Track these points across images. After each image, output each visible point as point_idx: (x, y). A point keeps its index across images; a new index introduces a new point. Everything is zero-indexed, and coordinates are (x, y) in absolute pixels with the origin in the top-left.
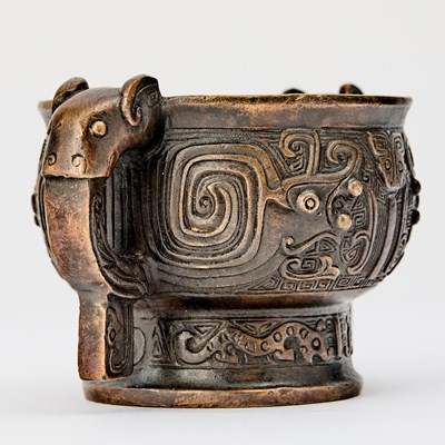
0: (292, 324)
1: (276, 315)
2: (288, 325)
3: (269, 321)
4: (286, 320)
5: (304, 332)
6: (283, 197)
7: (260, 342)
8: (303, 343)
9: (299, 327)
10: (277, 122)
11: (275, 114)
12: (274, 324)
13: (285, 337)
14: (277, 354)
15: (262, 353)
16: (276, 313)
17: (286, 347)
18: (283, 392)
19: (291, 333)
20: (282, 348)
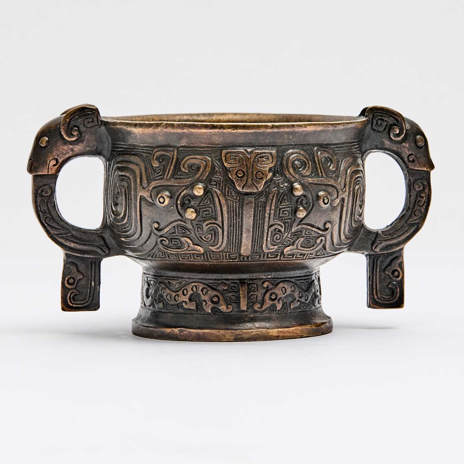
0: (196, 284)
1: (185, 277)
2: (193, 284)
3: (181, 280)
4: (192, 280)
5: (205, 291)
6: (148, 194)
7: (174, 294)
8: (203, 297)
9: (201, 286)
10: (151, 141)
11: (149, 135)
12: (184, 282)
13: (190, 292)
14: (184, 304)
15: (175, 303)
16: (186, 275)
17: (190, 300)
18: (181, 331)
19: (195, 290)
20: (187, 300)
